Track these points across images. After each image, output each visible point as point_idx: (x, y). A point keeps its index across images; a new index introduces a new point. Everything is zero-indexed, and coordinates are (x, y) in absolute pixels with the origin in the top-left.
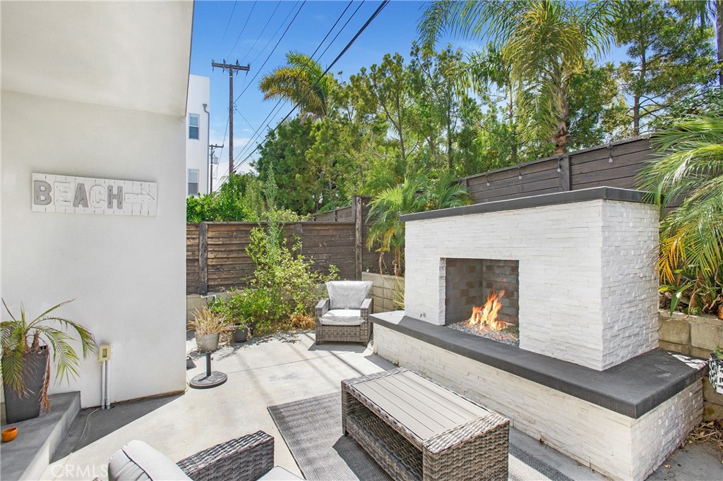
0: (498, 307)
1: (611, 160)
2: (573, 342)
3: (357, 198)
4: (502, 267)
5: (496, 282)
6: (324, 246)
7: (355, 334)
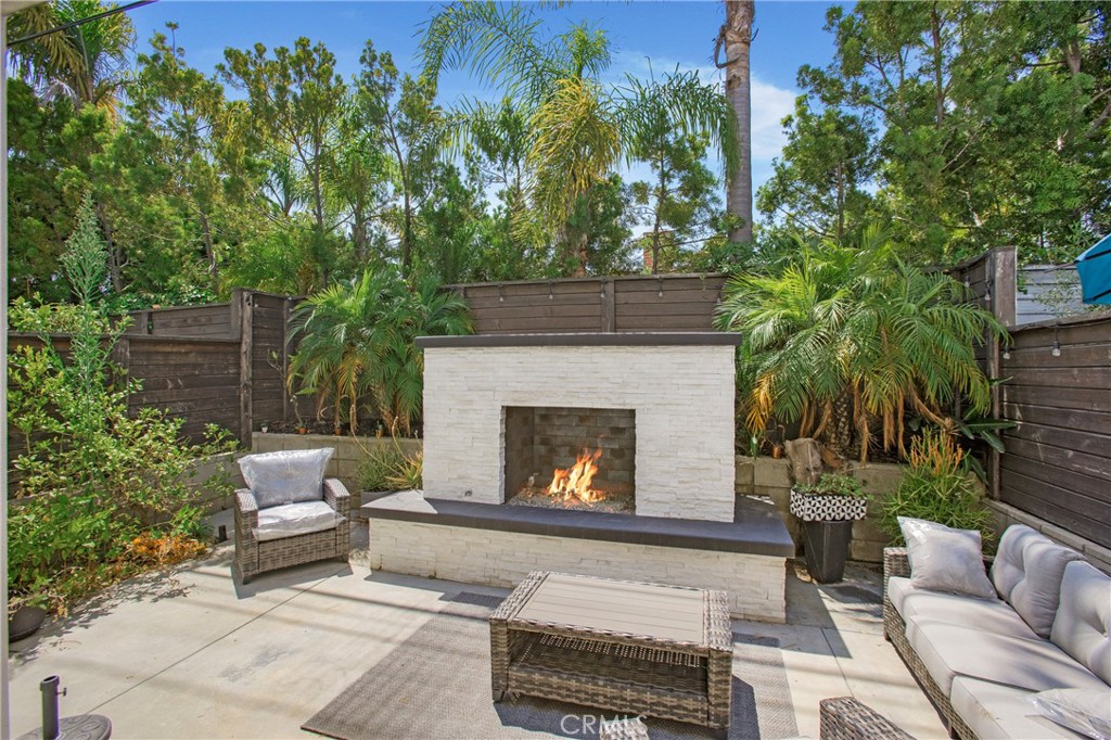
0: (593, 471)
1: (661, 294)
2: (704, 498)
3: (245, 295)
4: (566, 416)
5: (555, 436)
6: (177, 387)
7: (327, 545)
